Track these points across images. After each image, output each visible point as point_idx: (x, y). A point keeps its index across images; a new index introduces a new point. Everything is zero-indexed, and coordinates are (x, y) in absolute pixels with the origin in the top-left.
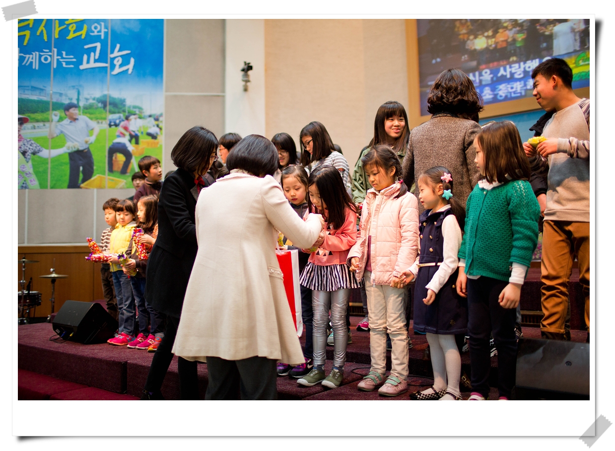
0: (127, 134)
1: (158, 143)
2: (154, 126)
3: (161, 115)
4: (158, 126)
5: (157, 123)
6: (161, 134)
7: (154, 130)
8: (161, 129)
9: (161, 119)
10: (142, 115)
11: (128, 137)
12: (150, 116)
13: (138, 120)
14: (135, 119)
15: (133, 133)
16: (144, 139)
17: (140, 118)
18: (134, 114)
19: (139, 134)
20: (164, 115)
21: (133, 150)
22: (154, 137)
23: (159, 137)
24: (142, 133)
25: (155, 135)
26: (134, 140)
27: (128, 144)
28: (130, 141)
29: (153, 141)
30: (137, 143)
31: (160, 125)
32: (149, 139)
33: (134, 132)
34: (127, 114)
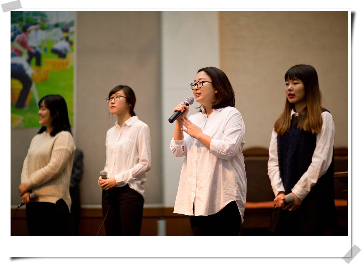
0: (25, 52)
1: (67, 64)
2: (62, 39)
3: (72, 24)
4: (67, 39)
5: (65, 35)
6: (72, 50)
7: (61, 45)
8: (71, 43)
9: (72, 29)
10: (46, 25)
11: (25, 56)
12: (56, 26)
13: (40, 32)
14: (36, 30)
15: (33, 51)
16: (48, 59)
17: (43, 28)
18: (35, 24)
19: (42, 51)
20: (76, 23)
21: (33, 75)
22: (61, 54)
23: (69, 56)
24: (45, 50)
25: (63, 52)
26: (34, 60)
27: (26, 66)
28: (29, 61)
29: (60, 60)
30: (38, 63)
31: (71, 38)
32: (55, 58)
33: (34, 48)
34: (24, 23)
